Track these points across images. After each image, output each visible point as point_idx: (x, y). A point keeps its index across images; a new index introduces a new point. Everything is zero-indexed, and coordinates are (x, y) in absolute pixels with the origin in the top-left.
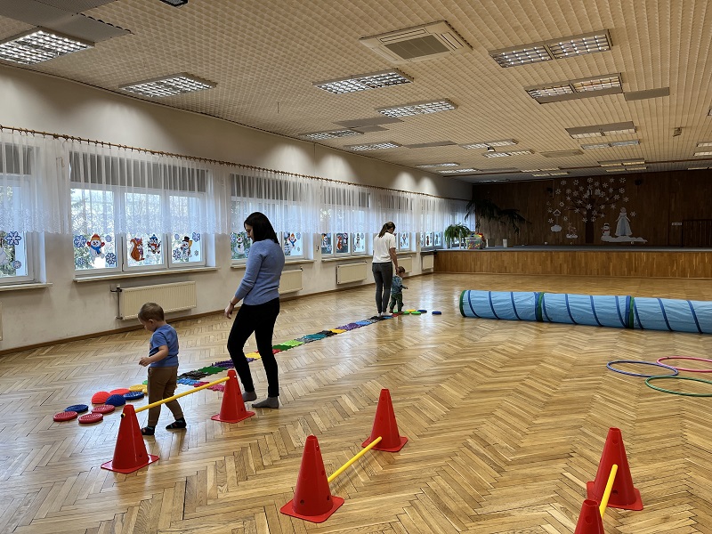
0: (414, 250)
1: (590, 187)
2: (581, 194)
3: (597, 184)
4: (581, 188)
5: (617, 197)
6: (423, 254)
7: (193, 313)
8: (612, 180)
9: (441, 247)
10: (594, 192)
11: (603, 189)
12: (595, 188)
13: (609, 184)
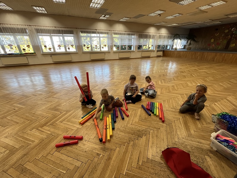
0: (154, 50)
6: (158, 51)
7: (72, 61)
9: (169, 49)
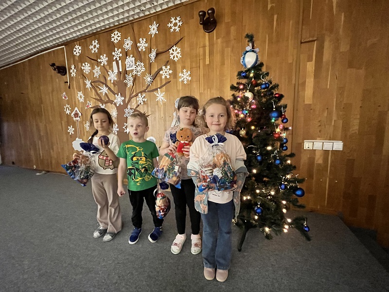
1: (117, 53)
2: (105, 70)
3: (128, 44)
4: (104, 59)
5: (166, 72)
8: (153, 29)
10: (124, 66)
11: (139, 56)
12: (126, 54)
13: (149, 40)
